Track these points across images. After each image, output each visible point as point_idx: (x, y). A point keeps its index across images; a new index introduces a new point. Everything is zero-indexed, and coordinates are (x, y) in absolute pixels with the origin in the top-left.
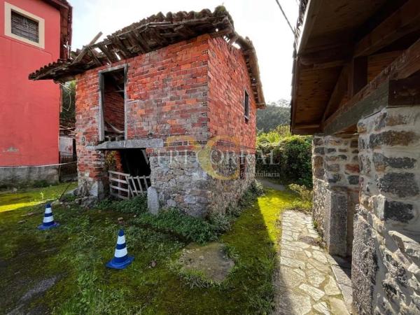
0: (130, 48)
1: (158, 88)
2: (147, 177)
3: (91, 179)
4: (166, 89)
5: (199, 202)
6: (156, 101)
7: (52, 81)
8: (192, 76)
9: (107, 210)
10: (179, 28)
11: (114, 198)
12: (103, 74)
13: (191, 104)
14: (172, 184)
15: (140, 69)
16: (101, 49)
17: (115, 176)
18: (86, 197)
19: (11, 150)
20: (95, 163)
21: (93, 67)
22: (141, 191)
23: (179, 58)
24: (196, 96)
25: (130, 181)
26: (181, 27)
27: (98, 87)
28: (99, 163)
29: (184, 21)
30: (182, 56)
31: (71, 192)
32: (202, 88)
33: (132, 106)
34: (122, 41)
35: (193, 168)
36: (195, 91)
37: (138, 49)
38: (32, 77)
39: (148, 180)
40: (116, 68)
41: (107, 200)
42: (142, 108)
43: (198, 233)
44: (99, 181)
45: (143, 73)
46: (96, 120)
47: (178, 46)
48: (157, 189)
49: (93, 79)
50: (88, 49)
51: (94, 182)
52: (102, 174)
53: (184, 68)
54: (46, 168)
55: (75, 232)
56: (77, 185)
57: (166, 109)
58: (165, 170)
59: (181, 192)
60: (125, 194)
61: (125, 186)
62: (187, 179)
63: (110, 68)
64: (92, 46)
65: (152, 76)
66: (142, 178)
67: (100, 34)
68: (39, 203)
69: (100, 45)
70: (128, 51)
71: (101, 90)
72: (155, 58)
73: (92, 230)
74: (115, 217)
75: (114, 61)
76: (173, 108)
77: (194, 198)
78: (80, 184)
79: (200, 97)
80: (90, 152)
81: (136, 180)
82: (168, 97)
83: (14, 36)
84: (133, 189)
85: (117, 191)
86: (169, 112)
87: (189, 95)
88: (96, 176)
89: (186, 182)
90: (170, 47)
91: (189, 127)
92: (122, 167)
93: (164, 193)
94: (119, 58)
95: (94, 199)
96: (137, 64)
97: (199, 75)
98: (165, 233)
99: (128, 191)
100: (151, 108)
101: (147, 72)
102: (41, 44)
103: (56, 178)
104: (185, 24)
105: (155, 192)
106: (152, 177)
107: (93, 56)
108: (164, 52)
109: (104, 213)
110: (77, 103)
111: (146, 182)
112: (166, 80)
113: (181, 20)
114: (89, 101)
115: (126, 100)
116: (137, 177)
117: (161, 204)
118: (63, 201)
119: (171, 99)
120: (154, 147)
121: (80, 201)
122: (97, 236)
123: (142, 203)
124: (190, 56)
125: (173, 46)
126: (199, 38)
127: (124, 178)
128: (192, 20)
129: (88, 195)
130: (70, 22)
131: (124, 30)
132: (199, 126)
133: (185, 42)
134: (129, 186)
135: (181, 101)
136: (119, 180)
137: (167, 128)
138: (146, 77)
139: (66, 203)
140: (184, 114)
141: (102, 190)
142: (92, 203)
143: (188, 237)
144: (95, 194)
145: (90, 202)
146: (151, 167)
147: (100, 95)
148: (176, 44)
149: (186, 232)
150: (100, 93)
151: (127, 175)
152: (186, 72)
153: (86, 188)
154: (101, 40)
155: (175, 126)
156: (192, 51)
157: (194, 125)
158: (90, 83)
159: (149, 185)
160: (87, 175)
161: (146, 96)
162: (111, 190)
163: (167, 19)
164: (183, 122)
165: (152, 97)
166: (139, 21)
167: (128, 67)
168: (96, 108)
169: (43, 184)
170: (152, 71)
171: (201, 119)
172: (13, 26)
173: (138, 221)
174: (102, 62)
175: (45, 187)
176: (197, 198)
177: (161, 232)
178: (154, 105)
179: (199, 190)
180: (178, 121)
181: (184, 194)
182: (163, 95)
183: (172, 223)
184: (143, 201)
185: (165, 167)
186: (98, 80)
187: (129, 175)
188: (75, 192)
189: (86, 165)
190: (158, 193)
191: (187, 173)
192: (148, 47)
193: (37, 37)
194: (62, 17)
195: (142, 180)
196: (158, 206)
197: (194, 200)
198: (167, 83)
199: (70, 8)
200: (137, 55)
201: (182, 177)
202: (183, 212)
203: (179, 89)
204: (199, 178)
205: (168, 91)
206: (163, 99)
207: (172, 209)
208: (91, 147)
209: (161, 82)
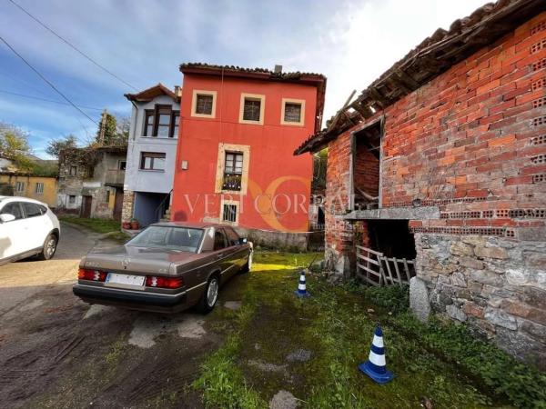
0: (388, 95)
1: (430, 134)
2: (409, 262)
3: (337, 253)
4: (446, 132)
5: (524, 329)
6: (427, 153)
7: (309, 153)
8: (502, 99)
9: (354, 293)
10: (474, 34)
11: (360, 281)
12: (356, 134)
13: (499, 145)
14: (457, 280)
15: (402, 116)
16: (354, 108)
17: (365, 254)
18: (331, 272)
20: (343, 234)
21: (345, 129)
22: (399, 280)
23: (471, 80)
24: (515, 129)
25: (383, 262)
26: (480, 30)
27: (349, 149)
28: (347, 235)
29: (486, 19)
30: (474, 75)
31: (319, 263)
32: (529, 112)
33: (390, 165)
34: (379, 90)
35: (509, 259)
37: (400, 92)
38: (296, 153)
39: (411, 266)
40: (371, 123)
41: (353, 280)
42: (405, 165)
44: (345, 255)
45: (406, 120)
46: (346, 186)
47: (468, 63)
48: (427, 283)
49: (346, 141)
50: (342, 113)
51: (340, 257)
52: (349, 247)
53: (481, 91)
54: (299, 235)
55: (324, 309)
56: (323, 257)
57: (442, 161)
58: (443, 256)
59: (479, 300)
60: (375, 278)
61: (374, 267)
62: (493, 278)
63: (363, 125)
64: (346, 108)
65: (421, 119)
66: (400, 261)
67: (355, 92)
68: (293, 268)
69: (354, 105)
70: (386, 98)
71: (353, 151)
72: (426, 94)
73: (339, 313)
74: (364, 305)
75: (368, 115)
76: (458, 159)
77: (512, 319)
78: (327, 255)
79: (522, 131)
80: (338, 222)
81: (391, 264)
82: (450, 143)
83: (287, 123)
84: (387, 275)
85: (364, 272)
86: (452, 166)
87: (497, 131)
88: (343, 250)
89: (491, 284)
90: (455, 69)
91: (497, 184)
92: (369, 242)
93: (440, 292)
94: (373, 110)
95: (340, 276)
96: (397, 110)
97: (524, 91)
98: (444, 360)
99: (380, 275)
100: (419, 164)
101: (412, 117)
102: (302, 123)
103: (305, 245)
104: (487, 23)
105: (423, 286)
106: (419, 262)
107: (345, 120)
108: (441, 81)
109: (351, 296)
110: (329, 170)
111: (406, 269)
112: (446, 119)
113: (480, 20)
114: (339, 167)
115: (382, 158)
116: (394, 259)
117: (434, 309)
118: (312, 271)
119: (456, 145)
120: (423, 217)
121: (327, 275)
124: (496, 68)
125: (459, 65)
126: (520, 31)
127: (374, 257)
128: (504, 9)
129: (334, 270)
131: (382, 77)
132: (522, 182)
133: (486, 49)
134: (381, 269)
135: (477, 143)
136: (368, 259)
137: (447, 189)
138: (411, 123)
139: (314, 274)
140: (483, 165)
141: (348, 268)
142: (338, 280)
143: (499, 390)
144: (341, 271)
145: (336, 278)
146: (417, 247)
147: (351, 159)
148: (466, 61)
149: (493, 380)
150: (351, 156)
151: (379, 254)
152: (488, 96)
153: (332, 262)
154: (355, 98)
155: (463, 185)
156: (501, 57)
157: (508, 181)
158: (341, 147)
159: (413, 274)
160: (334, 247)
161: (412, 148)
162: (358, 270)
163: (450, 33)
164: (482, 177)
165: (420, 149)
167: (385, 118)
168: (347, 173)
169: (295, 250)
170: (420, 112)
172: (286, 115)
173: (396, 322)
174: (355, 120)
176: (521, 322)
177: (436, 353)
178: (424, 159)
179: (526, 306)
180: (470, 177)
181: (486, 305)
182: (439, 143)
183: (457, 349)
184: (402, 295)
185: (445, 250)
186: (349, 142)
187: (381, 254)
188: (322, 264)
189: (334, 236)
190: (429, 289)
191: (493, 268)
192: (415, 83)
193: (300, 117)
194: (318, 91)
195: (401, 265)
196: (427, 310)
197: (510, 322)
198: (449, 122)
199: (325, 80)
200: (397, 99)
201: (479, 274)
202: (484, 336)
203: (471, 126)
204: (524, 282)
205: (449, 134)
206: (441, 148)
207: (457, 324)
208: (339, 217)
209: (436, 124)
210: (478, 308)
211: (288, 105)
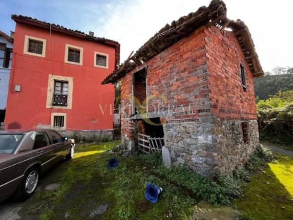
0: (148, 54)
1: (167, 75)
2: (162, 139)
3: (128, 139)
4: (173, 74)
5: (205, 162)
6: (166, 84)
7: (111, 84)
8: (192, 61)
9: (137, 160)
10: (181, 29)
11: (140, 152)
12: (134, 74)
13: (193, 81)
14: (180, 144)
15: (155, 66)
16: (133, 60)
17: (141, 137)
18: (125, 150)
19: (94, 122)
20: (130, 128)
21: (129, 71)
22: (158, 149)
23: (181, 51)
24: (197, 74)
25: (150, 141)
26: (182, 27)
27: (132, 82)
28: (132, 128)
29: (184, 23)
30: (183, 48)
31: (118, 146)
32: (201, 67)
33: (151, 90)
34: (144, 52)
35: (198, 132)
36: (196, 70)
37: (153, 54)
38: (103, 83)
39: (162, 141)
40: (141, 68)
41: (136, 153)
42: (157, 90)
43: (208, 192)
44: (132, 140)
45: (157, 68)
47: (180, 43)
48: (169, 148)
49: (129, 78)
50: (127, 62)
51: (129, 140)
52: (134, 136)
53: (185, 56)
54: (108, 131)
55: (120, 173)
56: (121, 142)
57: (174, 88)
58: (175, 134)
59: (189, 153)
60: (147, 150)
61: (147, 144)
62: (193, 141)
63: (137, 69)
64: (129, 59)
65: (163, 68)
66: (157, 139)
67: (133, 52)
68: (104, 151)
69: (133, 58)
70: (148, 57)
71: (133, 83)
72: (164, 56)
73: (128, 174)
74: (142, 165)
75: (140, 64)
76: (178, 87)
77: (201, 159)
78: (123, 141)
79: (200, 75)
80: (127, 122)
81: (154, 141)
82: (175, 80)
83: (98, 66)
84: (152, 147)
85: (142, 147)
86: (176, 90)
87: (191, 75)
88: (131, 137)
89: (193, 144)
90: (175, 45)
91: (192, 99)
92: (145, 131)
93: (174, 152)
94: (142, 62)
95: (129, 152)
96: (153, 63)
97: (198, 58)
98: (177, 186)
99: (149, 148)
100: (163, 89)
101: (159, 66)
102: (107, 67)
103: (112, 137)
104: (185, 25)
105: (167, 149)
106: (165, 138)
107: (129, 66)
108: (170, 50)
109: (135, 162)
110: (122, 93)
111: (160, 142)
112: (173, 68)
113: (182, 23)
114: (127, 91)
115: (147, 86)
116: (155, 138)
117: (173, 160)
118: (114, 151)
119: (177, 80)
121: (122, 152)
122: (131, 178)
123: (159, 157)
124: (189, 47)
125: (177, 43)
126: (196, 32)
127: (146, 139)
128: (190, 20)
129: (126, 149)
130: (119, 52)
131: (145, 45)
132: (201, 97)
133: (185, 38)
134: (150, 144)
135: (185, 80)
136: (143, 140)
137: (174, 102)
138: (159, 69)
139: (116, 153)
140: (187, 90)
141: (134, 146)
142: (129, 154)
143: (198, 194)
144: (130, 148)
145: (127, 153)
146: (164, 131)
147: (133, 87)
148: (178, 42)
149: (196, 189)
150: (132, 86)
151: (148, 137)
152: (187, 59)
153: (125, 144)
154: (133, 55)
155: (180, 99)
156: (191, 42)
157: (196, 97)
158: (128, 81)
159: (163, 144)
160: (126, 136)
161: (159, 82)
162: (139, 147)
163: (172, 27)
164: (187, 96)
165: (163, 82)
166: (153, 36)
167: (148, 66)
168: (131, 94)
169: (106, 140)
170: (162, 64)
171: (202, 92)
172: (97, 61)
173: (157, 171)
174: (134, 67)
175: (106, 142)
176: (204, 159)
177: (174, 183)
178: (165, 87)
179: (205, 152)
180: (183, 96)
181: (192, 154)
182: (171, 79)
183: (182, 178)
184: (159, 156)
185: (175, 131)
186: (131, 78)
187: (149, 136)
188: (120, 146)
189: (126, 130)
190: (170, 151)
191: (193, 137)
192: (159, 50)
193: (106, 64)
194: (116, 51)
195: (158, 141)
196: (170, 161)
197: (201, 160)
198: (174, 70)
199: (119, 45)
200: (152, 57)
201: (188, 140)
202: (192, 169)
203: (182, 72)
204: (204, 141)
205: (174, 75)
206: (171, 82)
207: (182, 166)
208: (128, 119)
209: (169, 70)
210: (189, 156)
211: (98, 56)
